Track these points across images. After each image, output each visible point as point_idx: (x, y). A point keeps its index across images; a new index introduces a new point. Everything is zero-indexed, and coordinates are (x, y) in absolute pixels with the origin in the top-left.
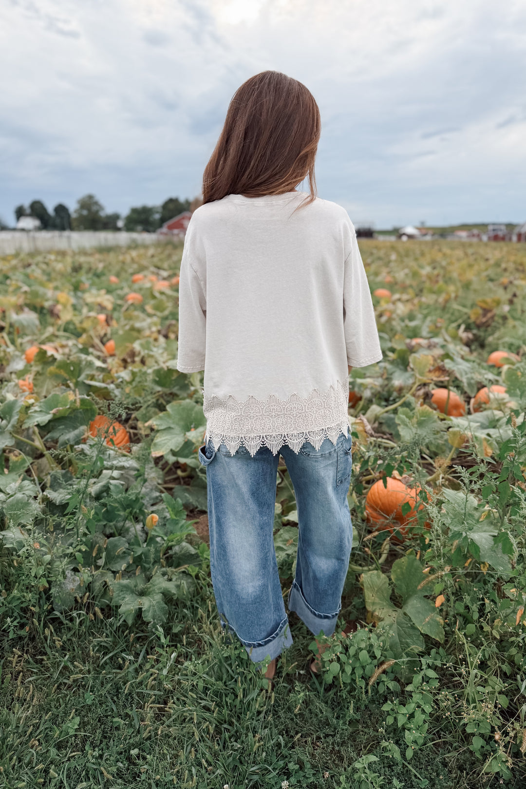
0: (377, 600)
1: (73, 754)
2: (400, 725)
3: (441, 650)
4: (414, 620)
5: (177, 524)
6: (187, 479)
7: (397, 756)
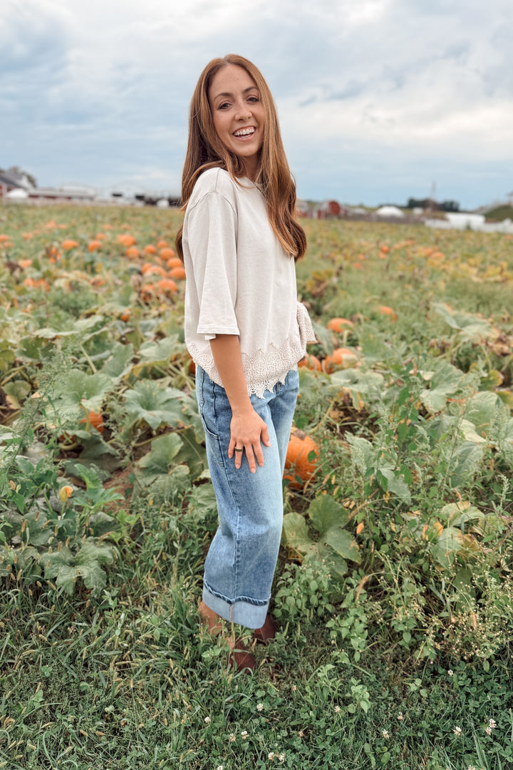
0: (298, 538)
1: (46, 725)
2: (343, 636)
3: (360, 571)
4: (336, 549)
5: (97, 492)
6: (70, 453)
7: (346, 661)
